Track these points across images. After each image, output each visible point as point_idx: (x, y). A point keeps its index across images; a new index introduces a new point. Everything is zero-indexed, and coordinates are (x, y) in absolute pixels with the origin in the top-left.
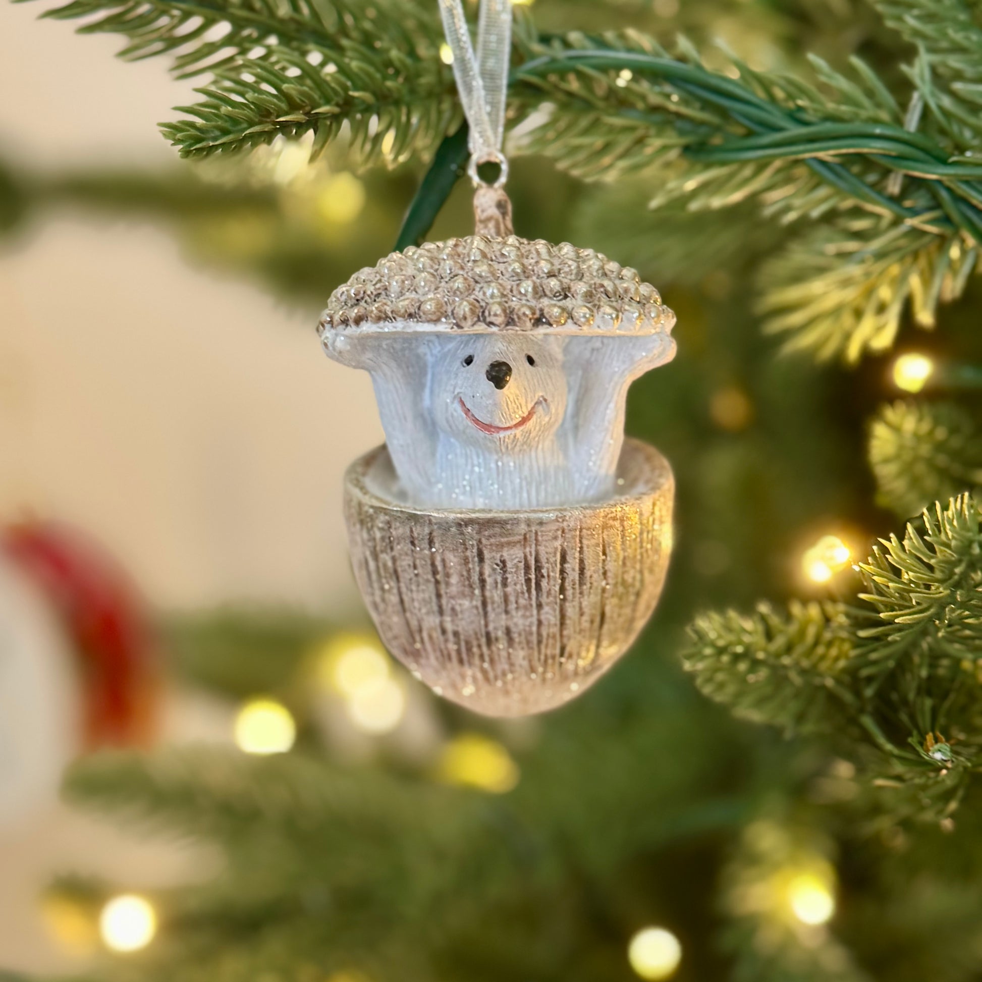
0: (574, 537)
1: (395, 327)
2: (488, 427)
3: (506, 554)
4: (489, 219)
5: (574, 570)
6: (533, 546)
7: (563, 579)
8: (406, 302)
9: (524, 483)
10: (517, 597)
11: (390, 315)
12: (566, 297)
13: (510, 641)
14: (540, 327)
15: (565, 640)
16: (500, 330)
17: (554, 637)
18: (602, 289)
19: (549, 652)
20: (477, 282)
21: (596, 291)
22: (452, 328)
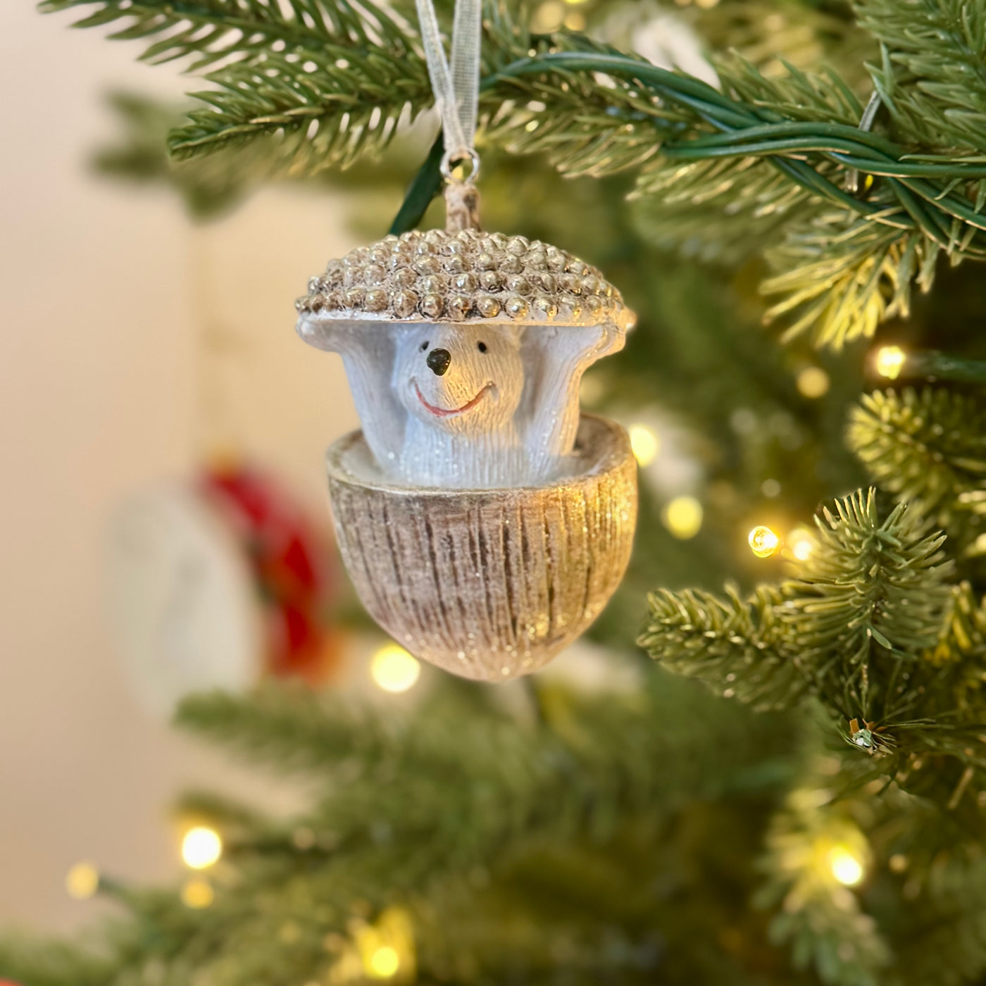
0: (515, 516)
1: (344, 315)
2: (436, 410)
3: (452, 530)
4: (456, 213)
5: (517, 547)
6: (477, 523)
7: (507, 555)
8: (354, 293)
9: (477, 463)
10: (465, 570)
11: (341, 303)
12: (502, 289)
13: (463, 610)
14: (473, 318)
15: (515, 612)
16: (433, 321)
17: (503, 608)
18: (539, 283)
19: (501, 622)
20: (419, 275)
21: (534, 284)
22: (392, 318)
